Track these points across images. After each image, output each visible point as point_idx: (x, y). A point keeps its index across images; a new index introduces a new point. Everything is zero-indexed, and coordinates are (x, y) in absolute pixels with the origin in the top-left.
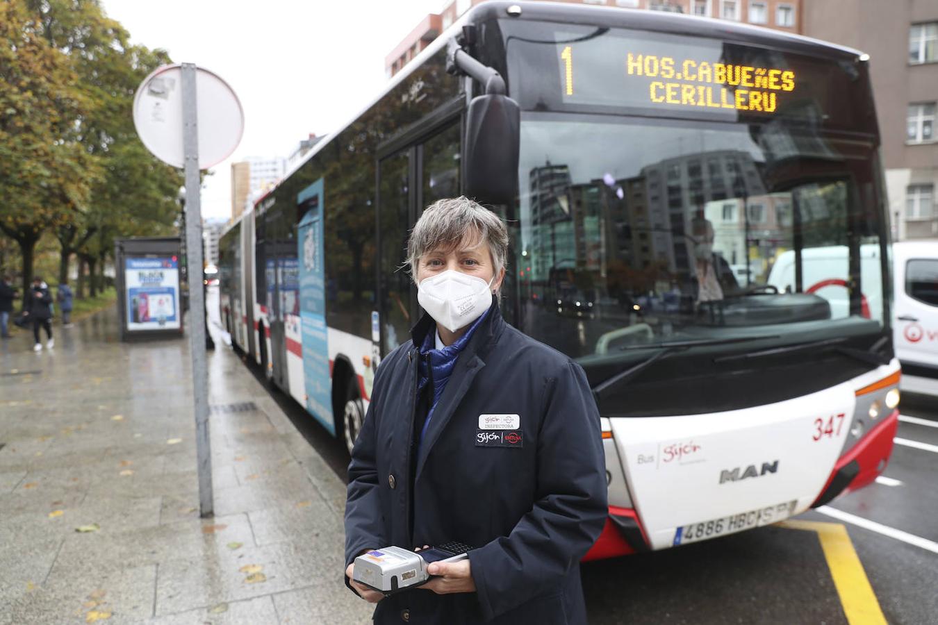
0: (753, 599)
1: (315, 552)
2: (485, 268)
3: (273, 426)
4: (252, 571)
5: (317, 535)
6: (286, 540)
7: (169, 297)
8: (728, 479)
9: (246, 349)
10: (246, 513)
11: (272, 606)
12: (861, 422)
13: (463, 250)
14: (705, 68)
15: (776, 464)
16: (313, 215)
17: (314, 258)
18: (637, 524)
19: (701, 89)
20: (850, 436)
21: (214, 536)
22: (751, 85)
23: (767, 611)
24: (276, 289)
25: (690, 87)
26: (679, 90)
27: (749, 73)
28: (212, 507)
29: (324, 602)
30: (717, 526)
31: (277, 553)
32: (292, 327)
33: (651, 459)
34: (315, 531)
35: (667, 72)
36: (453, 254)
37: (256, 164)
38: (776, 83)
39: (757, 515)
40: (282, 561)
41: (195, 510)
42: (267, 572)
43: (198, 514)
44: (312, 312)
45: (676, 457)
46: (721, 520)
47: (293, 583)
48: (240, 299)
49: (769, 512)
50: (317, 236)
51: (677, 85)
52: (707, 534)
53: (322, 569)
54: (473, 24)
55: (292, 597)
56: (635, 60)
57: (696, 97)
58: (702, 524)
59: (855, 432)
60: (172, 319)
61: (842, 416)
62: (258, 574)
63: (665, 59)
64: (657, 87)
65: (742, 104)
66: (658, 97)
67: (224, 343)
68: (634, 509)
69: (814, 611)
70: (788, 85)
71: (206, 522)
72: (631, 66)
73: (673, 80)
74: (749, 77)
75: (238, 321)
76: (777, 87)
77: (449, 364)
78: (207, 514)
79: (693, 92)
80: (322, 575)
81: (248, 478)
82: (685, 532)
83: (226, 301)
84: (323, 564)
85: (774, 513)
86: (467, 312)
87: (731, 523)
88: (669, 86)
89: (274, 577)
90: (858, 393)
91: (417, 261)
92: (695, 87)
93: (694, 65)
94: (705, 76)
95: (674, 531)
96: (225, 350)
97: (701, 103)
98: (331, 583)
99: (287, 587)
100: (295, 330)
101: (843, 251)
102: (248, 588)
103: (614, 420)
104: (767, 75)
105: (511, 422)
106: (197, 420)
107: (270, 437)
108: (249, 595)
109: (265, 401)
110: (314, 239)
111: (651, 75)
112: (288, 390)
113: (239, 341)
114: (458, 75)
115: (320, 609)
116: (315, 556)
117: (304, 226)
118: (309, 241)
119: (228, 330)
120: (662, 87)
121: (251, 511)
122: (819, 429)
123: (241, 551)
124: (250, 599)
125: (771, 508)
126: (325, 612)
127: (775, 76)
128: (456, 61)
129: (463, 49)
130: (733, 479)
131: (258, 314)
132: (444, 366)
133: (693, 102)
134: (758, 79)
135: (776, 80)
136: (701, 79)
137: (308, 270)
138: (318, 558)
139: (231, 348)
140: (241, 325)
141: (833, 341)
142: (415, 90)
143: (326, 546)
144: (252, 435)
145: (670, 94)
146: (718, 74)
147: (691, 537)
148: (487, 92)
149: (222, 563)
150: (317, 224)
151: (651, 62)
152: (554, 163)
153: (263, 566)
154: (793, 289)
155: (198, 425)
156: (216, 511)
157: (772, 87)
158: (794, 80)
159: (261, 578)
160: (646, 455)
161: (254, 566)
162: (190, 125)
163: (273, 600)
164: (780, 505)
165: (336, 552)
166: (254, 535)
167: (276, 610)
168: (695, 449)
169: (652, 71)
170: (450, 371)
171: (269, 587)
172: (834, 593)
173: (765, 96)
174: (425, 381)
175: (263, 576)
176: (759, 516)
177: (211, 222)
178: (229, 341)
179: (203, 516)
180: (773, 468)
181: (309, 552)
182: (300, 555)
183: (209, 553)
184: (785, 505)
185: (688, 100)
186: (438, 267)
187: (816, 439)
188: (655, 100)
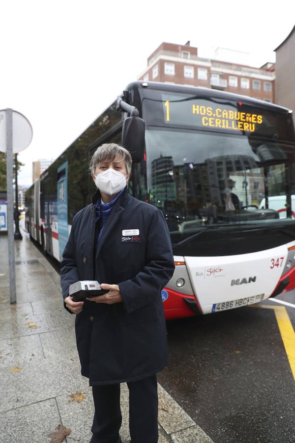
0: (245, 335)
1: (59, 317)
2: (124, 170)
3: (45, 269)
4: (31, 325)
5: (61, 311)
6: (47, 313)
7: (3, 217)
8: (234, 284)
9: (36, 239)
10: (31, 303)
11: (39, 338)
12: (290, 261)
13: (115, 162)
14: (225, 112)
15: (255, 278)
16: (63, 177)
17: (64, 195)
18: (196, 302)
19: (224, 121)
20: (286, 267)
21: (16, 311)
22: (244, 120)
23: (251, 340)
24: (49, 213)
25: (219, 119)
26: (214, 121)
27: (243, 115)
28: (16, 300)
29: (61, 336)
30: (230, 304)
31: (43, 318)
32: (54, 227)
33: (202, 274)
34: (60, 309)
35: (209, 113)
36: (112, 163)
37: (43, 162)
38: (254, 120)
39: (247, 300)
40: (45, 321)
41: (8, 301)
42: (38, 325)
43: (10, 303)
44: (63, 219)
45: (212, 274)
46: (232, 302)
47: (49, 329)
48: (33, 217)
49: (252, 299)
50: (65, 186)
51: (213, 119)
52: (226, 308)
53: (62, 324)
54: (127, 90)
55: (48, 335)
56: (196, 108)
57: (221, 124)
58: (224, 303)
59: (288, 266)
60: (4, 226)
61: (282, 258)
62: (34, 326)
63: (208, 108)
64: (205, 119)
65: (241, 128)
66: (205, 123)
67: (27, 237)
68: (195, 296)
69: (270, 339)
70: (260, 121)
71: (13, 306)
72: (194, 109)
73: (212, 116)
74: (244, 117)
75: (33, 227)
76: (255, 122)
77: (109, 210)
78: (13, 303)
79: (220, 122)
80: (62, 326)
81: (32, 289)
82: (217, 306)
83: (28, 219)
84: (62, 322)
85: (254, 299)
86: (117, 187)
87: (236, 303)
88: (210, 119)
89: (40, 327)
90: (289, 249)
91: (95, 168)
92: (221, 120)
93: (221, 111)
94: (225, 116)
95: (212, 306)
96: (27, 239)
97: (224, 127)
98: (65, 329)
99: (46, 331)
100: (56, 228)
101: (284, 197)
102: (29, 331)
103: (186, 257)
104: (251, 116)
105: (136, 232)
106: (9, 261)
107: (43, 273)
108: (30, 334)
109: (43, 259)
110: (64, 187)
111: (202, 114)
112: (53, 255)
113: (33, 236)
114: (121, 111)
115: (59, 339)
116: (59, 319)
117: (60, 182)
118: (62, 188)
119: (29, 232)
120: (207, 119)
121: (33, 302)
122: (273, 263)
123: (27, 317)
124: (30, 335)
125: (253, 297)
126: (61, 340)
127: (254, 117)
128: (120, 105)
129: (123, 100)
130: (237, 284)
131: (41, 223)
132: (107, 211)
133: (220, 126)
134: (247, 118)
135: (255, 119)
136: (223, 117)
137: (61, 201)
138: (60, 320)
139: (30, 239)
140: (34, 228)
141: (279, 227)
142: (105, 119)
143: (64, 315)
144: (36, 273)
145: (210, 122)
146: (230, 115)
147: (219, 309)
148: (131, 115)
149: (18, 321)
150: (65, 181)
151: (203, 109)
152: (164, 156)
153: (36, 323)
154: (265, 208)
155: (10, 263)
156: (17, 302)
157: (253, 121)
158: (262, 119)
159: (35, 327)
160: (200, 273)
161: (32, 323)
162: (10, 134)
163: (39, 336)
164: (257, 296)
165: (68, 317)
166: (33, 311)
167: (40, 340)
168: (220, 271)
169: (203, 112)
170: (109, 213)
171: (38, 330)
172: (278, 332)
173: (250, 124)
174: (98, 218)
175: (36, 326)
176: (248, 301)
177: (23, 187)
178: (29, 237)
179: (12, 303)
180: (253, 280)
181: (57, 317)
182: (53, 318)
183: (13, 318)
184: (259, 296)
185: (218, 125)
186: (105, 169)
187: (272, 268)
188: (204, 125)
